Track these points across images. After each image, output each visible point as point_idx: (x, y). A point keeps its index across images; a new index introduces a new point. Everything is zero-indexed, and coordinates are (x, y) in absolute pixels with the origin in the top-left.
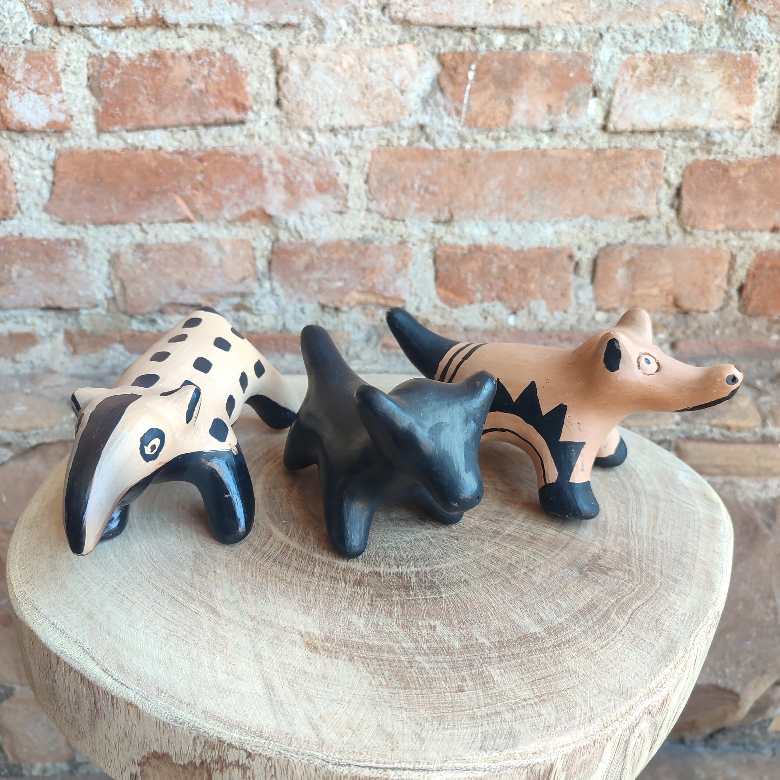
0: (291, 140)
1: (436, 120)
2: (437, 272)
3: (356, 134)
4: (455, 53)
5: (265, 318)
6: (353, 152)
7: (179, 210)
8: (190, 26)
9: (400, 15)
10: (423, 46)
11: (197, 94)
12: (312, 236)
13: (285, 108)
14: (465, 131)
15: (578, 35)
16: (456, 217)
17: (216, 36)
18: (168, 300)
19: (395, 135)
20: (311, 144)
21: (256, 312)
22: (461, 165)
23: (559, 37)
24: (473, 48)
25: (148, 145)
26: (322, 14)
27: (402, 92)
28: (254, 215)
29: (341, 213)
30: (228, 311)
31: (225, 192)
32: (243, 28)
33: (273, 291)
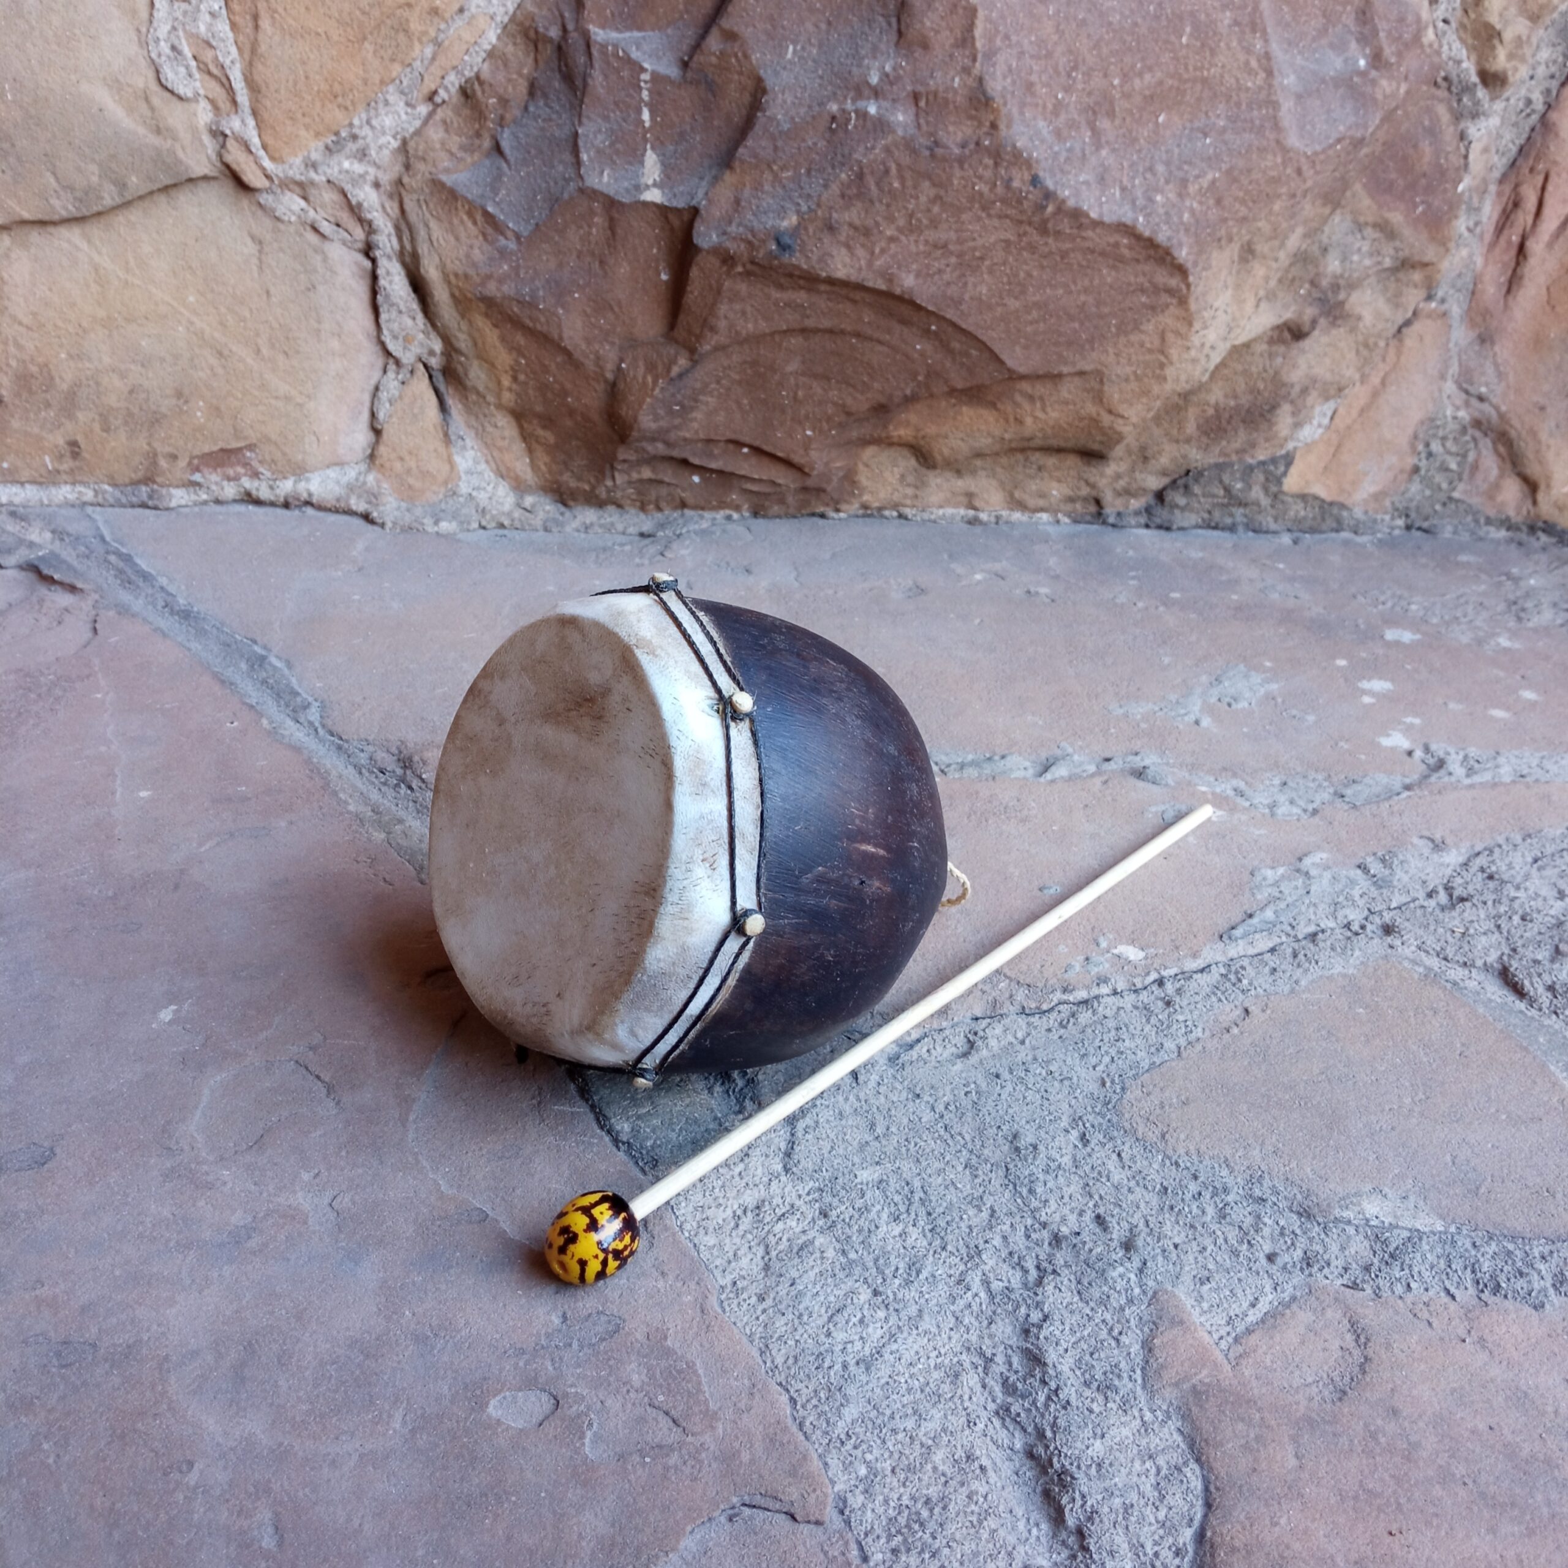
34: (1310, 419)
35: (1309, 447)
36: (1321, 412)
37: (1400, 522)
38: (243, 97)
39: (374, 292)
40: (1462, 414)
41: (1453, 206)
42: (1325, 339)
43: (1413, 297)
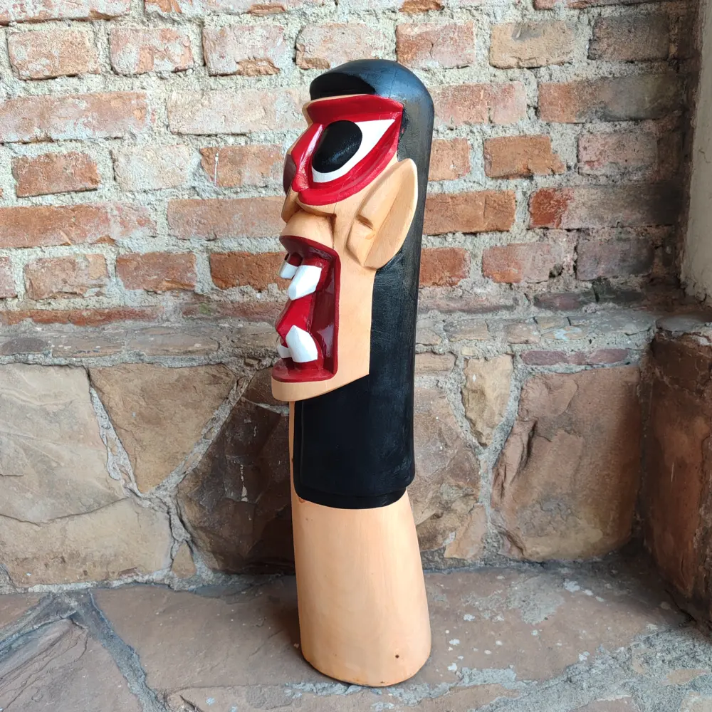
0: (123, 198)
1: (201, 184)
2: (211, 268)
3: (158, 193)
4: (208, 148)
5: (114, 299)
6: (157, 203)
7: (62, 238)
8: (65, 140)
9: (176, 130)
10: (191, 145)
11: (70, 175)
12: (138, 250)
13: (118, 181)
14: (217, 189)
15: (272, 135)
16: (218, 237)
17: (79, 145)
18: (57, 291)
19: (180, 193)
20: (134, 199)
21: (108, 296)
22: (218, 208)
23: (262, 137)
24: (217, 146)
25: (44, 204)
26: (134, 132)
27: (181, 169)
28: (105, 240)
29: (153, 237)
30: (93, 296)
31: (88, 228)
32: (93, 140)
33: (117, 283)
34: (448, 537)
35: (450, 544)
36: (451, 536)
37: (483, 563)
38: (133, 479)
39: (170, 524)
40: (494, 531)
41: (478, 478)
42: (447, 517)
43: (472, 503)
